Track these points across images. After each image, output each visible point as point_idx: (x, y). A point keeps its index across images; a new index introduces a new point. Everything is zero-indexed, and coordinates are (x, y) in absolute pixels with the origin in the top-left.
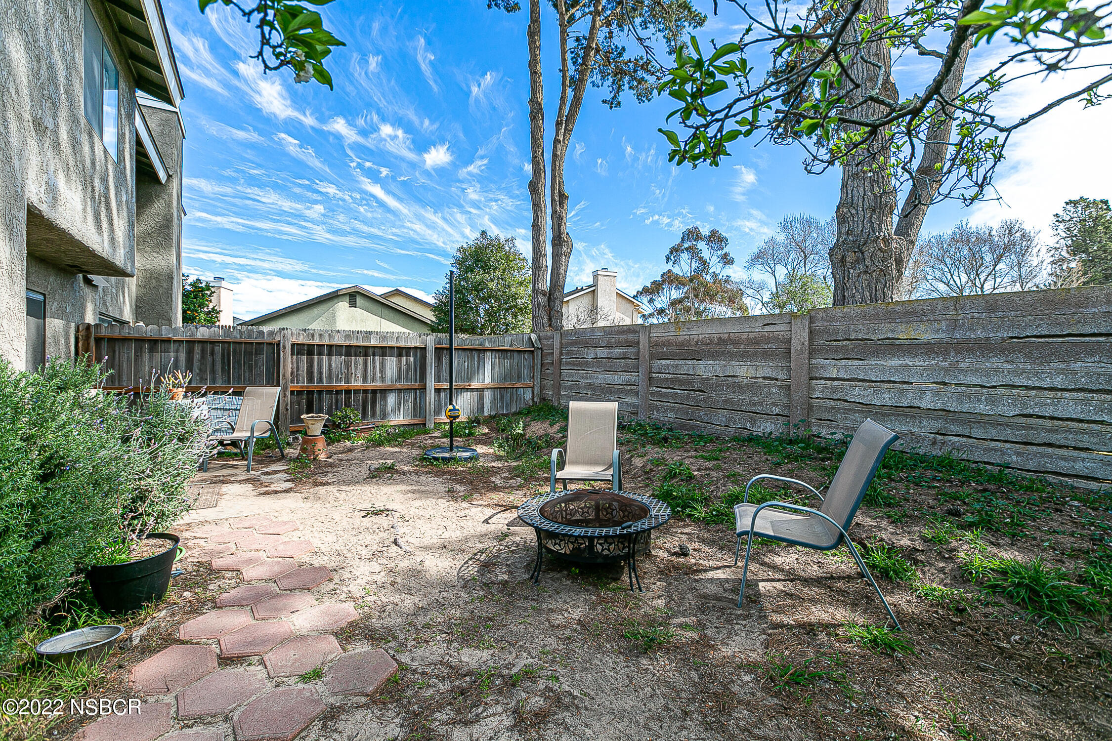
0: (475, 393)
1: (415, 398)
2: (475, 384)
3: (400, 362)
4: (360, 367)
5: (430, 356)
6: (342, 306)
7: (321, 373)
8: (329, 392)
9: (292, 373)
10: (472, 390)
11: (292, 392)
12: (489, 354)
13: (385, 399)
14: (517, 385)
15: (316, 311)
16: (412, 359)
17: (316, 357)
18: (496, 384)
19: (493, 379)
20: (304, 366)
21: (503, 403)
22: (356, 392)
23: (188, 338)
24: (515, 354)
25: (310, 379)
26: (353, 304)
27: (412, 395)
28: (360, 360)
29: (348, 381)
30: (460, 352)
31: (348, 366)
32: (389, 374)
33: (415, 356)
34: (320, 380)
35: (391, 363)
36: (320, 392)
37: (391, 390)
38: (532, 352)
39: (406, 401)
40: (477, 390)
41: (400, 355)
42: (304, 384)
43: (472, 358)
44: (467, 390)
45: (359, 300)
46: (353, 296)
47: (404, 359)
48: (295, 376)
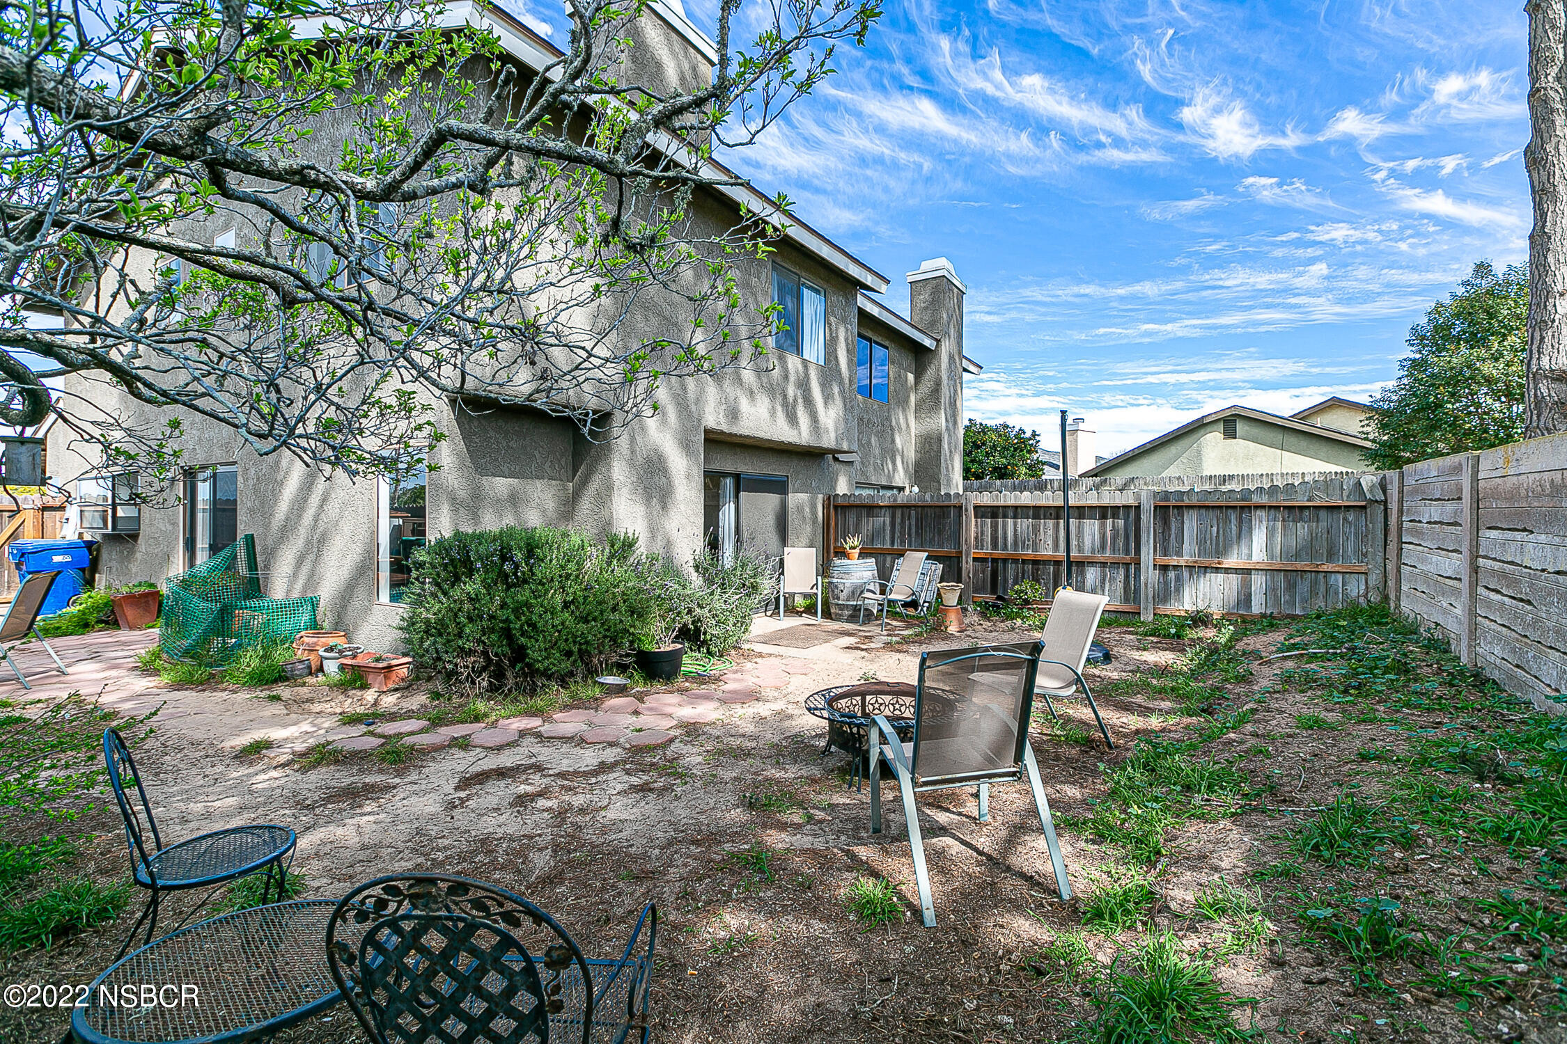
0: (1233, 577)
1: (1127, 576)
2: (1231, 561)
3: (1103, 527)
4: (1050, 532)
5: (1147, 518)
6: (1213, 440)
7: (1005, 538)
8: (1015, 561)
9: (976, 538)
10: (1227, 571)
11: (975, 559)
12: (1261, 514)
13: (1083, 574)
14: (1324, 568)
15: (1173, 450)
16: (1121, 522)
17: (1000, 520)
18: (1277, 563)
19: (1271, 555)
20: (988, 531)
21: (1293, 597)
22: (1046, 562)
23: (892, 503)
24: (1323, 514)
25: (995, 546)
26: (1230, 433)
27: (1122, 571)
28: (1051, 523)
29: (1035, 549)
30: (1203, 511)
31: (1036, 530)
32: (1087, 542)
33: (1126, 519)
34: (1005, 548)
35: (1091, 528)
36: (1005, 561)
37: (1092, 564)
38: (1364, 507)
39: (1112, 579)
40: (1236, 571)
41: (1103, 517)
42: (987, 550)
43: (1228, 520)
44: (1217, 570)
45: (1240, 427)
46: (1230, 423)
47: (1109, 522)
48: (979, 542)
